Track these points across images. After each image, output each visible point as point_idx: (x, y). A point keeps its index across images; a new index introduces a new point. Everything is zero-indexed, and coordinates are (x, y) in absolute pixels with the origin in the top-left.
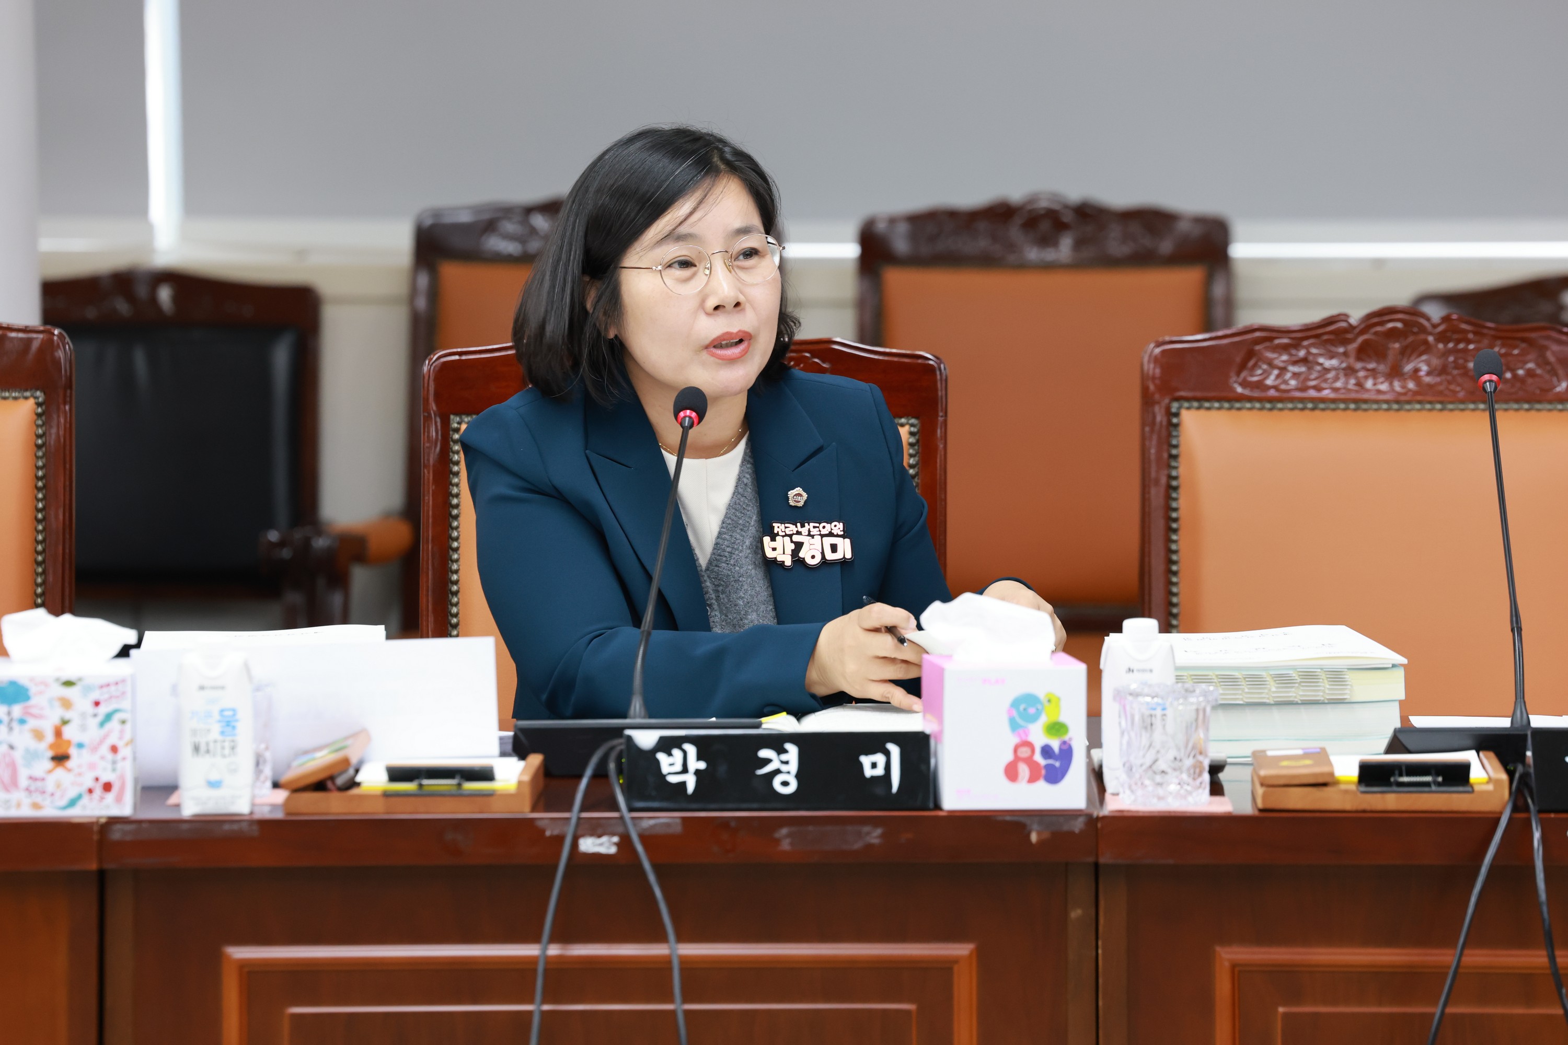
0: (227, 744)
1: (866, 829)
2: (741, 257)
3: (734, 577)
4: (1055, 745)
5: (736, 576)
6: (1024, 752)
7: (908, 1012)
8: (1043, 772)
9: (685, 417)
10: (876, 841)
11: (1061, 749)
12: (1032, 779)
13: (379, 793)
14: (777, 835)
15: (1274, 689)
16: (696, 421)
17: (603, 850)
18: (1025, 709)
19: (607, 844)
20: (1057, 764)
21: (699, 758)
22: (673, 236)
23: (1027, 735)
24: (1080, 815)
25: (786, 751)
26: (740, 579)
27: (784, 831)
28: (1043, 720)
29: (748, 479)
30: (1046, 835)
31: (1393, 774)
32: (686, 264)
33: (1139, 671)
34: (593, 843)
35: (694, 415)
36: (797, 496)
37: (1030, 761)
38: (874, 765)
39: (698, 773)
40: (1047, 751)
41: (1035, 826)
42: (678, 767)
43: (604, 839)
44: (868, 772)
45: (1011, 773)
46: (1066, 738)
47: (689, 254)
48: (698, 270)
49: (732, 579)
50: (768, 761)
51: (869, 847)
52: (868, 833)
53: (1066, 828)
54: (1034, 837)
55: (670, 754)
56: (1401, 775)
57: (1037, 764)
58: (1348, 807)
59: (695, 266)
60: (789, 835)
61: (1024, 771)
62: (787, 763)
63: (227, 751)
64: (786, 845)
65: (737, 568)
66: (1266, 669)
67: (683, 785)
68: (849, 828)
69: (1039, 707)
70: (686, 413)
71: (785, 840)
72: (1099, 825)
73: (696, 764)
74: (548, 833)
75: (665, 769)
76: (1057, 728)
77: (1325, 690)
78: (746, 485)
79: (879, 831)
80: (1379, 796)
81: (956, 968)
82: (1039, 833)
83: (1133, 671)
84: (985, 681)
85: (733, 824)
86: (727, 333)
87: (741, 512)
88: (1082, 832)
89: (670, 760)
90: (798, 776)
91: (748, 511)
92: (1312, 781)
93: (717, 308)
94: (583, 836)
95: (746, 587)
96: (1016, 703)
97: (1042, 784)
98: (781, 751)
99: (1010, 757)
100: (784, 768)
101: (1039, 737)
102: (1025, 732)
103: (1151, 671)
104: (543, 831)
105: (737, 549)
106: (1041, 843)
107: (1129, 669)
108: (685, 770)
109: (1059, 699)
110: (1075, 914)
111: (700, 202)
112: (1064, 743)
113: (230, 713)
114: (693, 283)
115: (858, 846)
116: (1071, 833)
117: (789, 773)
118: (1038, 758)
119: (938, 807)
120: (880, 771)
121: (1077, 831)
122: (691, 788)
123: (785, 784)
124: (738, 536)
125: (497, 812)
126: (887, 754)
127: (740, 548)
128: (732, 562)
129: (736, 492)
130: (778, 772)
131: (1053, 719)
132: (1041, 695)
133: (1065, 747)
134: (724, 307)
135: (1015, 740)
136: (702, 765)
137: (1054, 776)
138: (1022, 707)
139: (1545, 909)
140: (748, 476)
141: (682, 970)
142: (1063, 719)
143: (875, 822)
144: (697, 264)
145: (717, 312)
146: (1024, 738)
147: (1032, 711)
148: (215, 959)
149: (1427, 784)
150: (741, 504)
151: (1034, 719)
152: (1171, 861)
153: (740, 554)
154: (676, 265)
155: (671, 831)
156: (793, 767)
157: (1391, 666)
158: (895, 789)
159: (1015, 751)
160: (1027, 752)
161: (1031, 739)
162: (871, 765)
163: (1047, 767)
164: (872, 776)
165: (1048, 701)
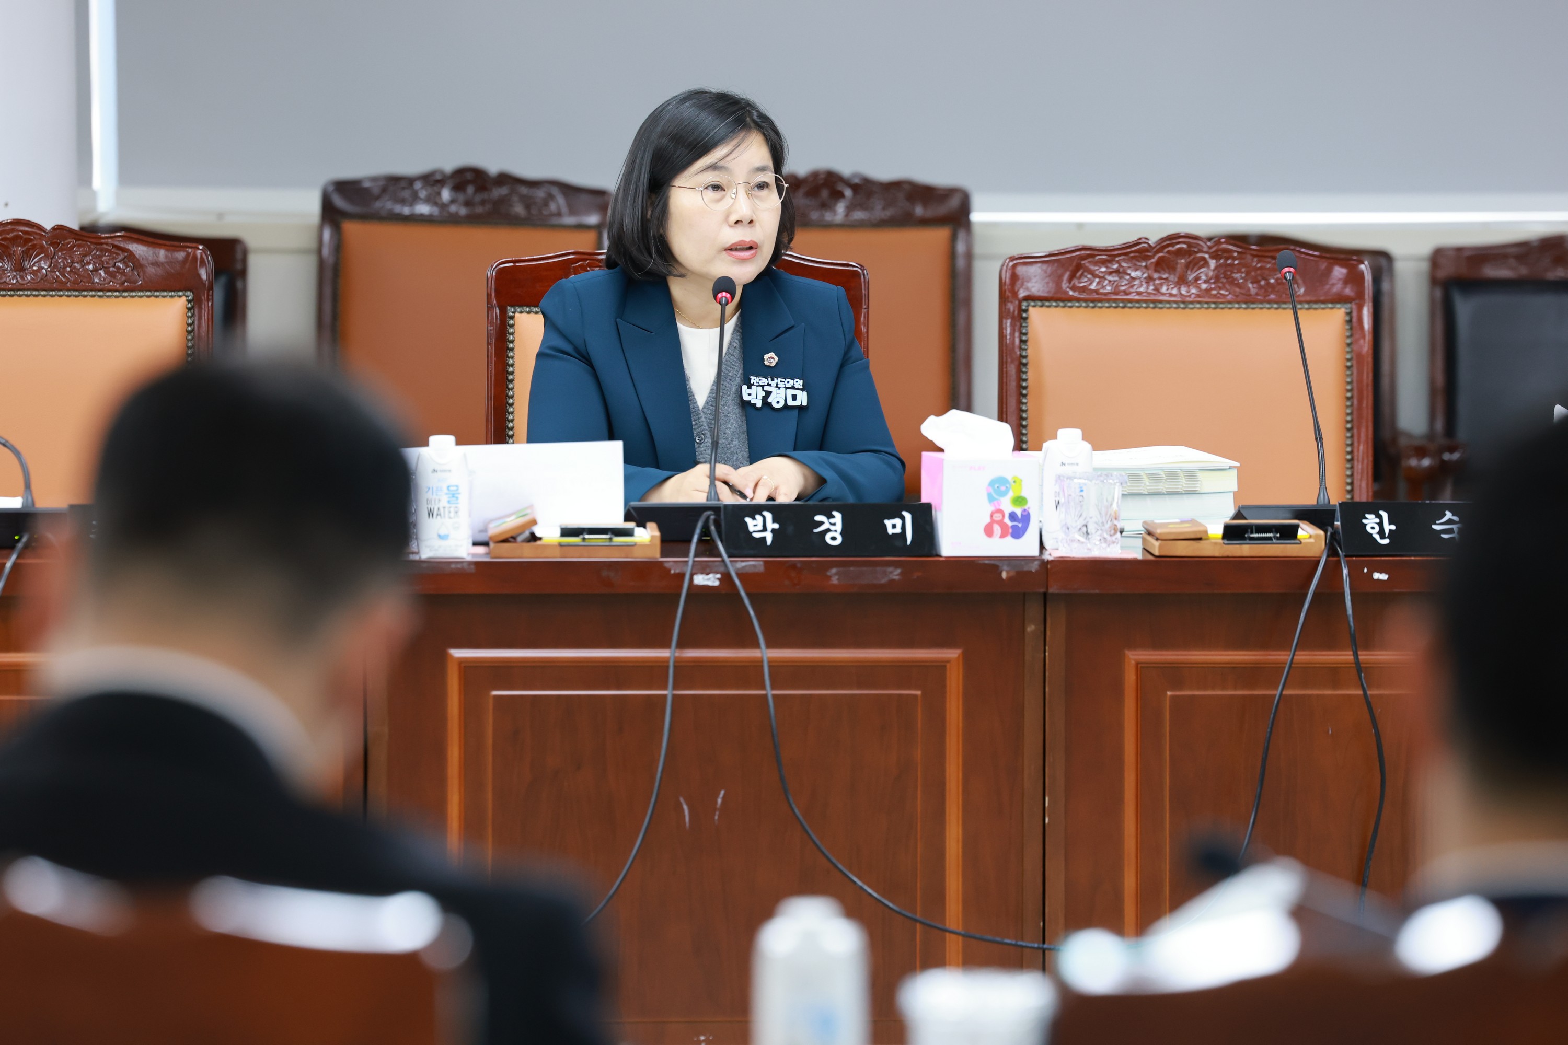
0: (452, 510)
1: (890, 569)
2: (756, 189)
3: (723, 413)
4: (1019, 512)
5: (725, 412)
6: (998, 517)
7: (916, 696)
8: (1010, 531)
9: (722, 297)
10: (897, 578)
11: (1022, 515)
12: (1003, 536)
13: (556, 544)
14: (829, 574)
15: (1148, 484)
16: (730, 300)
17: (710, 583)
18: (998, 487)
19: (713, 579)
20: (1020, 525)
21: (774, 521)
23: (999, 505)
25: (833, 517)
26: (728, 415)
27: (834, 571)
28: (1011, 495)
29: (737, 343)
30: (1012, 574)
31: (1247, 532)
32: (718, 187)
33: (1069, 464)
34: (703, 578)
35: (728, 295)
36: (770, 359)
37: (1001, 523)
38: (894, 526)
39: (773, 531)
40: (1013, 516)
41: (1005, 568)
42: (760, 527)
43: (711, 576)
44: (890, 531)
45: (989, 531)
46: (1026, 507)
47: (721, 181)
48: (726, 194)
49: (722, 415)
50: (822, 523)
51: (892, 581)
52: (891, 572)
53: (1026, 569)
54: (1004, 575)
55: (754, 519)
56: (1252, 533)
57: (1007, 525)
58: (1217, 554)
59: (725, 191)
60: (836, 574)
61: (997, 529)
62: (834, 524)
63: (452, 515)
64: (835, 580)
66: (1142, 469)
67: (764, 539)
68: (878, 569)
69: (1008, 486)
70: (722, 294)
71: (834, 577)
72: (1049, 566)
73: (771, 525)
74: (672, 572)
75: (751, 529)
76: (1020, 500)
78: (736, 347)
79: (899, 571)
80: (1238, 546)
81: (948, 665)
82: (1007, 572)
83: (1065, 465)
84: (971, 468)
85: (799, 565)
86: (742, 241)
87: (730, 367)
88: (1037, 571)
89: (755, 522)
90: (841, 534)
91: (736, 366)
92: (1192, 536)
93: (737, 222)
94: (696, 574)
95: (731, 422)
96: (992, 483)
97: (1009, 539)
98: (830, 516)
99: (988, 520)
100: (832, 528)
101: (1007, 506)
102: (998, 503)
103: (1077, 464)
104: (670, 570)
105: (726, 394)
106: (1009, 579)
107: (1063, 463)
108: (765, 529)
109: (1021, 480)
110: (1030, 628)
112: (1025, 510)
113: (455, 488)
114: (722, 203)
115: (884, 581)
117: (836, 531)
118: (1007, 520)
119: (937, 554)
120: (898, 530)
121: (1033, 571)
122: (769, 541)
123: (834, 538)
124: (727, 385)
125: (638, 556)
126: (903, 518)
130: (828, 530)
131: (1017, 494)
132: (1010, 478)
133: (1025, 513)
134: (742, 222)
135: (992, 509)
136: (776, 526)
137: (1018, 533)
138: (996, 486)
139: (1351, 619)
140: (738, 341)
142: (1024, 494)
143: (896, 564)
144: (726, 189)
145: (737, 225)
146: (998, 507)
147: (1003, 488)
148: (443, 657)
149: (1270, 539)
150: (731, 361)
151: (1004, 494)
152: (1097, 591)
153: (728, 398)
154: (711, 189)
155: (756, 570)
156: (839, 527)
157: (1228, 468)
158: (909, 542)
159: (992, 516)
160: (999, 517)
161: (1002, 507)
162: (892, 526)
163: (1013, 527)
164: (893, 534)
165: (1014, 482)
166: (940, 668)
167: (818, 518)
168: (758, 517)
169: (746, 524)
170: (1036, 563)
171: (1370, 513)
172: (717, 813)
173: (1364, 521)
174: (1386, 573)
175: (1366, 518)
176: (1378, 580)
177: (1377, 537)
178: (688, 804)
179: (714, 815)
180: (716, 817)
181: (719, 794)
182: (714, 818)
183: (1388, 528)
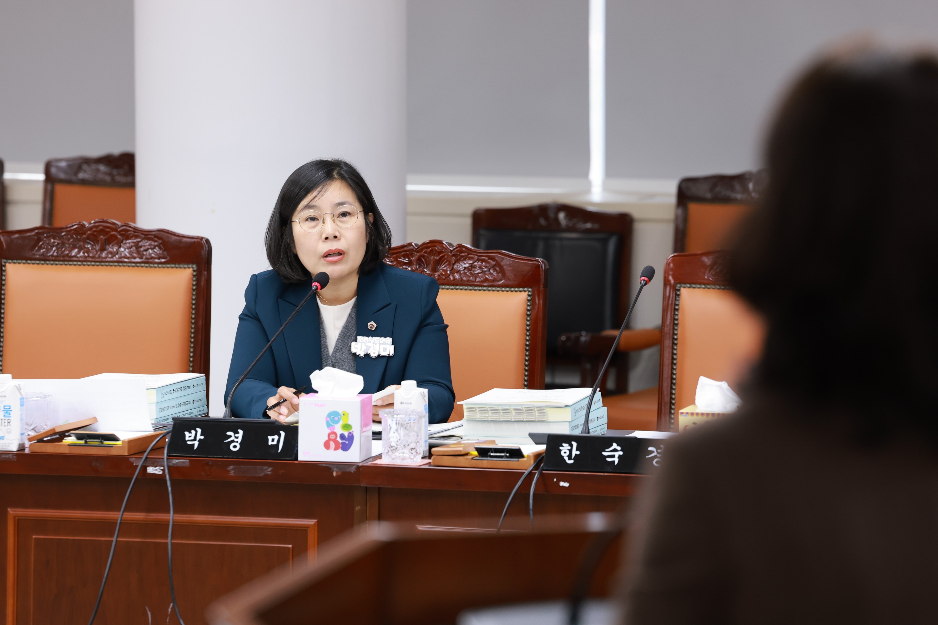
0: (6, 421)
1: (265, 468)
2: (341, 216)
3: (342, 359)
4: (346, 434)
5: (343, 358)
6: (332, 437)
7: (289, 548)
8: (341, 446)
10: (269, 473)
11: (348, 436)
12: (336, 449)
14: (228, 469)
17: (156, 472)
18: (333, 418)
19: (158, 470)
20: (347, 442)
21: (202, 434)
22: (308, 207)
23: (334, 429)
24: (354, 465)
25: (238, 433)
26: (345, 360)
27: (231, 467)
28: (341, 423)
29: (354, 315)
30: (340, 473)
31: (489, 452)
32: (313, 219)
33: (406, 403)
34: (153, 469)
36: (372, 325)
37: (335, 441)
39: (200, 440)
40: (342, 436)
41: (335, 469)
42: (192, 438)
43: (157, 468)
44: (270, 443)
45: (327, 445)
46: (351, 431)
47: (314, 215)
48: (320, 222)
49: (341, 360)
50: (230, 436)
51: (267, 475)
52: (266, 470)
53: (348, 470)
54: (335, 474)
55: (190, 432)
57: (338, 442)
60: (233, 469)
61: (332, 444)
62: (237, 438)
63: (6, 424)
64: (232, 473)
65: (344, 355)
67: (193, 445)
68: (259, 467)
69: (339, 417)
71: (232, 471)
72: (361, 469)
73: (200, 437)
74: (134, 464)
75: (187, 438)
76: (347, 426)
77: (537, 416)
78: (353, 318)
79: (271, 469)
81: (309, 530)
82: (337, 472)
83: (403, 403)
84: (316, 405)
86: (331, 250)
87: (349, 330)
88: (354, 472)
89: (189, 435)
90: (240, 444)
91: (352, 329)
93: (326, 238)
94: (149, 466)
95: (347, 364)
96: (329, 415)
97: (340, 451)
98: (236, 432)
99: (326, 439)
100: (236, 440)
101: (339, 430)
102: (333, 427)
103: (411, 403)
104: (133, 463)
105: (345, 347)
106: (337, 476)
109: (348, 414)
110: (358, 508)
111: (320, 192)
112: (350, 433)
113: (8, 407)
114: (316, 227)
115: (262, 475)
116: (350, 473)
117: (237, 442)
118: (338, 439)
119: (296, 459)
120: (275, 443)
121: (352, 472)
122: (195, 447)
123: (235, 447)
124: (346, 341)
126: (279, 435)
127: (346, 346)
128: (342, 352)
129: (348, 321)
130: (233, 441)
131: (346, 423)
132: (341, 412)
133: (351, 435)
134: (329, 238)
135: (329, 431)
136: (203, 438)
137: (346, 447)
140: (354, 314)
141: (173, 525)
142: (350, 423)
143: (269, 465)
144: (319, 219)
145: (326, 240)
146: (333, 431)
147: (336, 419)
148: (6, 512)
150: (349, 326)
151: (337, 422)
152: (390, 487)
153: (346, 349)
154: (309, 220)
155: (185, 465)
156: (239, 440)
157: (564, 406)
158: (279, 451)
159: (329, 436)
160: (334, 437)
161: (335, 431)
162: (272, 440)
163: (342, 443)
164: (271, 445)
165: (343, 415)
166: (304, 530)
167: (229, 433)
168: (193, 432)
169: (185, 435)
170: (354, 467)
171: (565, 443)
172: (168, 618)
173: (561, 448)
174: (568, 482)
175: (562, 446)
176: (563, 487)
177: (566, 459)
178: (150, 611)
179: (167, 619)
180: (168, 620)
181: (170, 605)
182: (166, 621)
183: (575, 452)
